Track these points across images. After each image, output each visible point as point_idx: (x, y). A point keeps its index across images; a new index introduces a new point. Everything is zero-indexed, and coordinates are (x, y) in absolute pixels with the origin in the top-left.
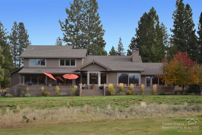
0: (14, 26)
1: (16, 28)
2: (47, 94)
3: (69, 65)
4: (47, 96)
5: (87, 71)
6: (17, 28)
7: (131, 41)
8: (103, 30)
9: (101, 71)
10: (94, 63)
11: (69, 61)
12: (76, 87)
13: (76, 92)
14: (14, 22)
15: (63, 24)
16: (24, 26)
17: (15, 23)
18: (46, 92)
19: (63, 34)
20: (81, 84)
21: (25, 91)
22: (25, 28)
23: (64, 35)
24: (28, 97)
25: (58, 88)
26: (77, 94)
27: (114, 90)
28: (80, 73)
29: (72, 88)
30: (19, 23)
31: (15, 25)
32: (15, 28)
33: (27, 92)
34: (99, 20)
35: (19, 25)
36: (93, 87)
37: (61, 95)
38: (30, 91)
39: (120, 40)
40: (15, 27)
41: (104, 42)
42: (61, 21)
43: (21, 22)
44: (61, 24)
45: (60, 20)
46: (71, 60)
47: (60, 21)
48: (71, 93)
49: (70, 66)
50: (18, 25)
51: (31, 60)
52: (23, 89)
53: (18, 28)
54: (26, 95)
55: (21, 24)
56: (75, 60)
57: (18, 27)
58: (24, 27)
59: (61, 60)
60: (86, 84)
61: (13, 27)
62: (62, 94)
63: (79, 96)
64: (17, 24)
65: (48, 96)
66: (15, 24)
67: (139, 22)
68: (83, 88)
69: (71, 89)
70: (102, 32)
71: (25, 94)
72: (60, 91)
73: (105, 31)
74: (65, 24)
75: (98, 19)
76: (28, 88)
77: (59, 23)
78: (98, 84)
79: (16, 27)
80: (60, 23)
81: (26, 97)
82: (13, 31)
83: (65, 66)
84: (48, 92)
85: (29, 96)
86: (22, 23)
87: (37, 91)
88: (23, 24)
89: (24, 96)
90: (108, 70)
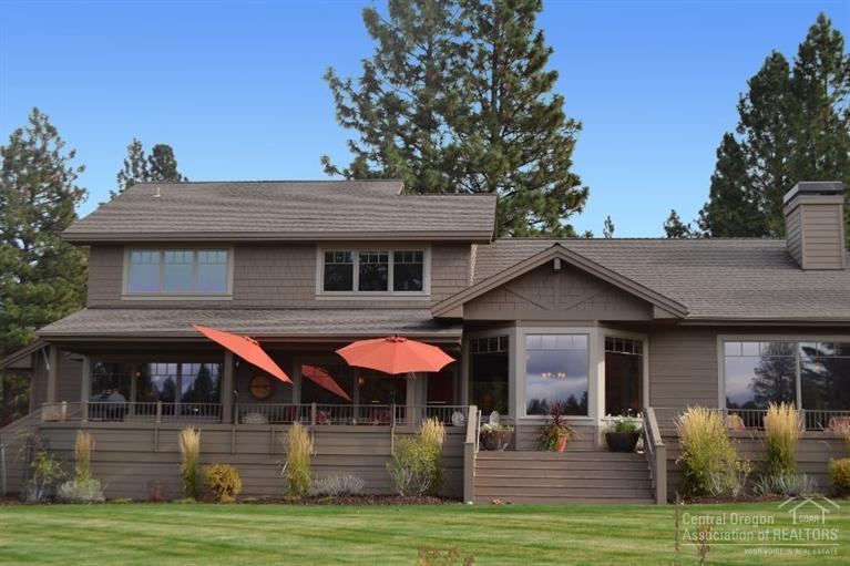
0: (130, 162)
1: (140, 170)
2: (218, 487)
3: (385, 289)
4: (217, 500)
5: (510, 323)
6: (143, 168)
7: (666, 228)
8: (570, 124)
9: (605, 324)
10: (557, 266)
11: (384, 258)
12: (434, 430)
13: (437, 473)
14: (132, 143)
15: (348, 88)
16: (174, 162)
17: (136, 147)
18: (211, 472)
19: (351, 143)
20: (473, 409)
21: (67, 460)
22: (179, 169)
23: (355, 149)
24: (78, 501)
25: (300, 439)
26: (445, 485)
27: (731, 454)
28: (458, 332)
29: (405, 441)
30: (153, 146)
31: (132, 158)
32: (135, 171)
33: (78, 469)
34: (546, 69)
35: (150, 158)
36: (555, 437)
37: (321, 495)
38: (98, 461)
39: (607, 231)
40: (135, 165)
41: (579, 188)
42: (336, 75)
43: (160, 143)
44: (338, 88)
45: (330, 69)
46: (397, 257)
47: (330, 74)
48: (403, 477)
49: (391, 295)
50: (146, 157)
51: (136, 255)
52: (53, 446)
53: (147, 169)
54: (66, 489)
55: (162, 152)
56: (420, 257)
57: (149, 166)
58: (174, 166)
59: (328, 257)
60: (504, 411)
61: (126, 164)
62: (333, 483)
63: (461, 500)
64: (142, 153)
65: (225, 497)
66: (135, 153)
67: (742, 102)
68: (487, 441)
69: (401, 450)
70: (561, 132)
71: (63, 480)
72: (318, 463)
73: (579, 127)
74: (358, 89)
75: (543, 60)
76: (84, 441)
77: (327, 84)
78: (586, 414)
79: (141, 164)
80: (335, 84)
81: (65, 501)
82: (124, 182)
83: (356, 295)
84: (224, 469)
85: (87, 497)
86: (167, 147)
87: (150, 458)
88: (171, 149)
89: (53, 499)
90: (659, 314)
